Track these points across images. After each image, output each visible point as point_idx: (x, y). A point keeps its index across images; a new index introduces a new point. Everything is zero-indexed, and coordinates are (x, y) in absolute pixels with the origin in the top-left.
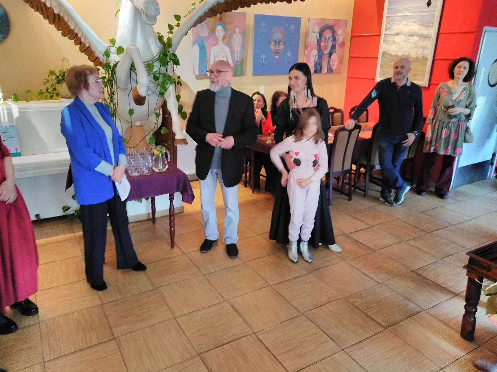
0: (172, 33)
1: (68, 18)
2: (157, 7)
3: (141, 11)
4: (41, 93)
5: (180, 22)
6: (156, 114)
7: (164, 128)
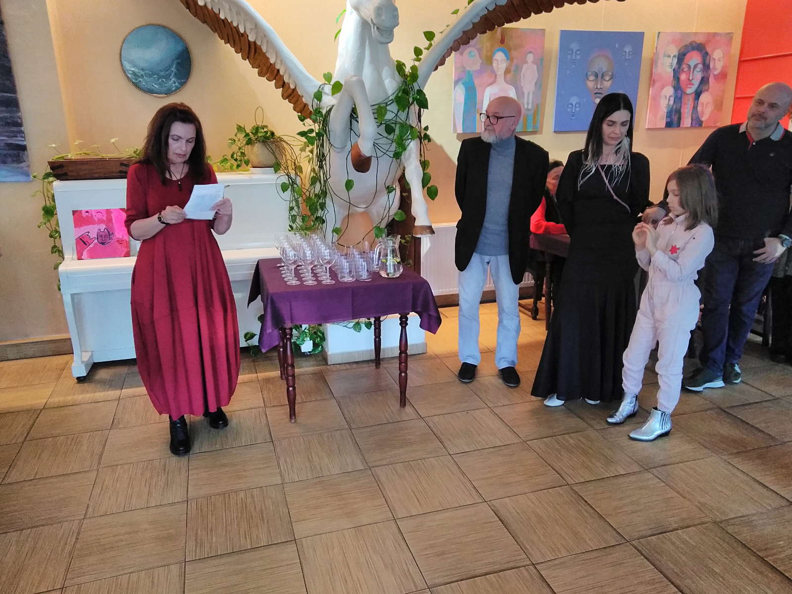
2: (395, 13)
3: (370, 22)
4: (224, 160)
5: (432, 42)
6: (388, 188)
7: (400, 210)
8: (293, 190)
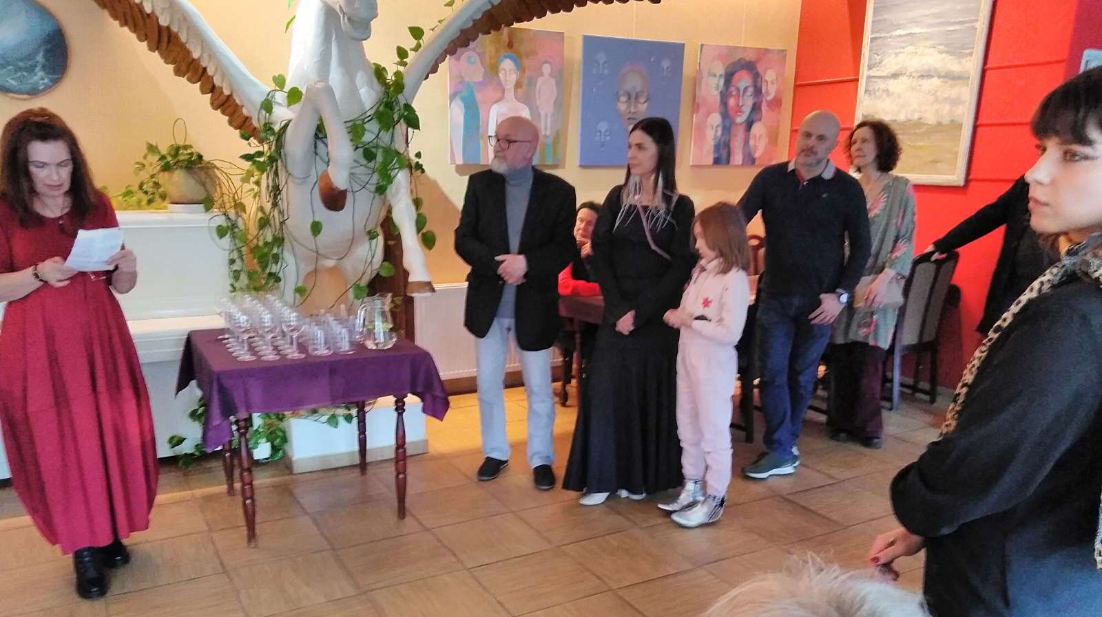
0: (405, 64)
1: (188, 34)
2: (372, 1)
3: (338, 10)
4: (127, 192)
5: (421, 41)
6: (369, 232)
7: (386, 262)
8: (234, 236)
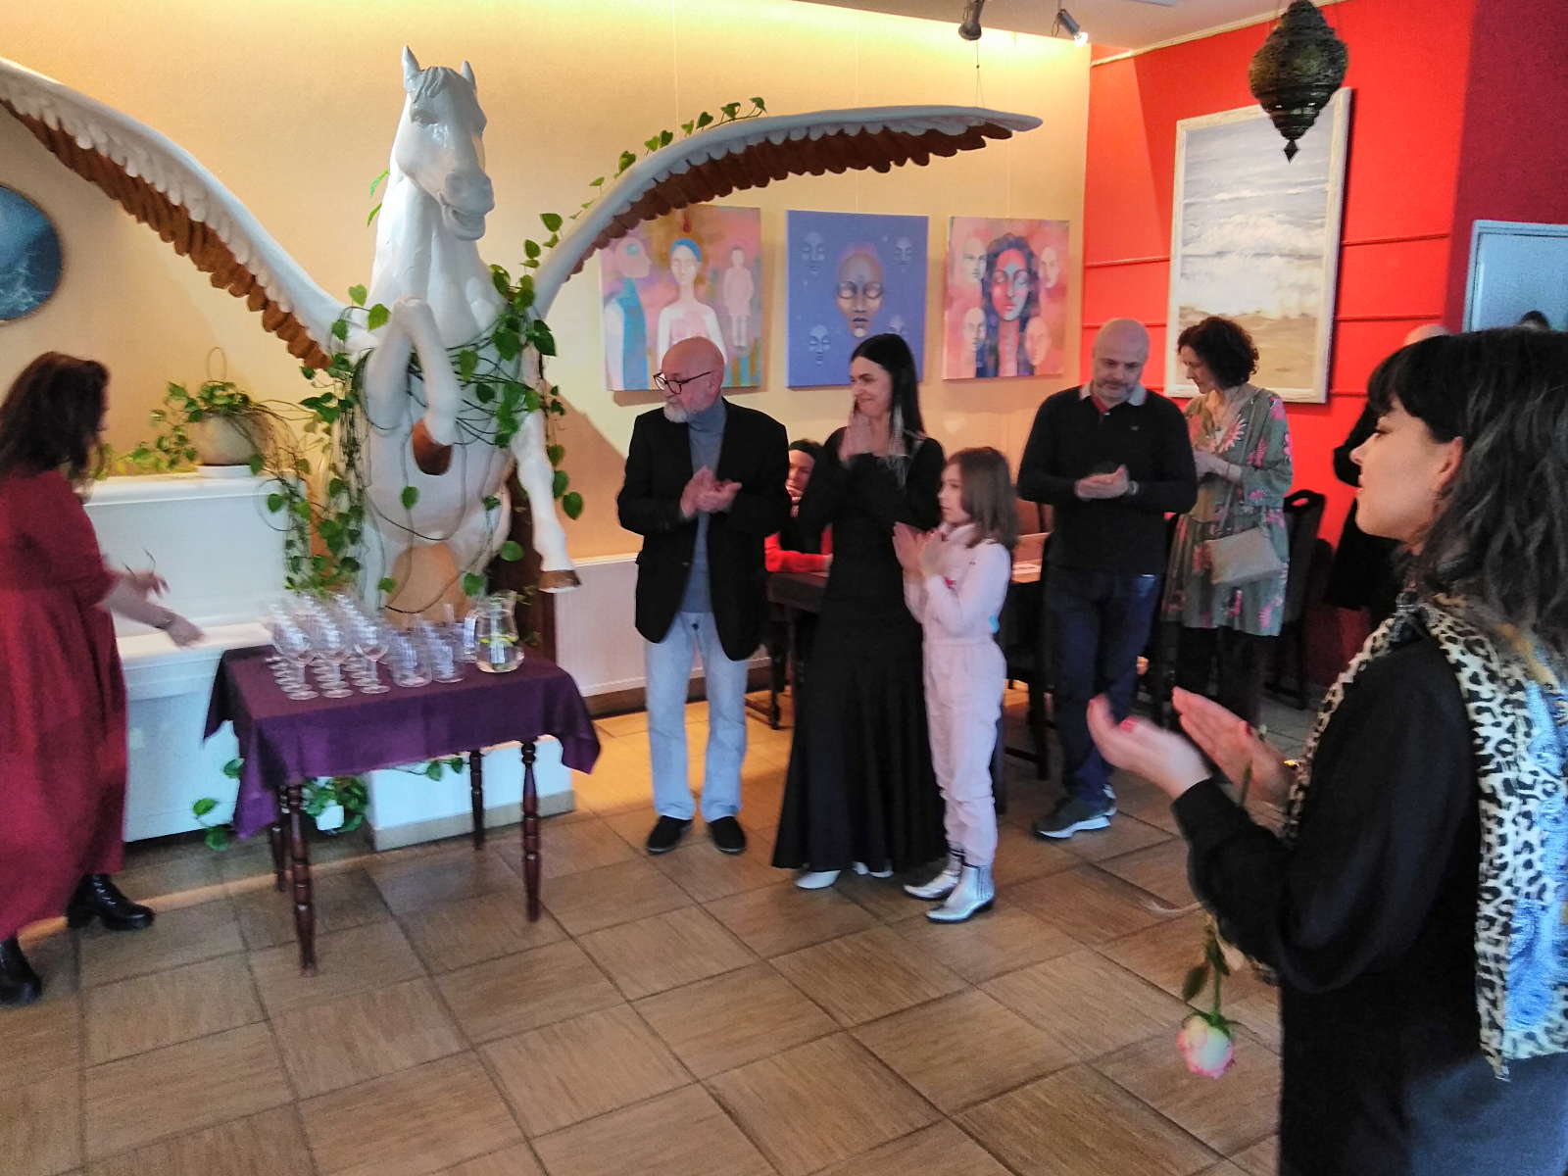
0: (536, 266)
2: (486, 187)
3: (439, 200)
4: (140, 451)
5: (558, 233)
6: (486, 500)
7: (512, 543)
